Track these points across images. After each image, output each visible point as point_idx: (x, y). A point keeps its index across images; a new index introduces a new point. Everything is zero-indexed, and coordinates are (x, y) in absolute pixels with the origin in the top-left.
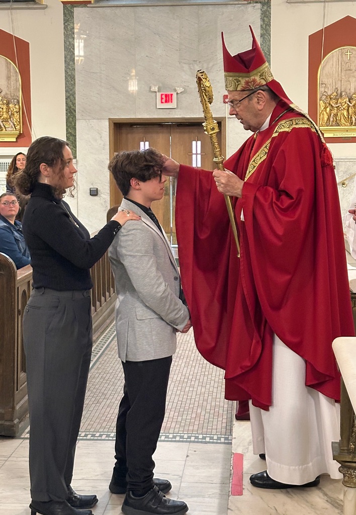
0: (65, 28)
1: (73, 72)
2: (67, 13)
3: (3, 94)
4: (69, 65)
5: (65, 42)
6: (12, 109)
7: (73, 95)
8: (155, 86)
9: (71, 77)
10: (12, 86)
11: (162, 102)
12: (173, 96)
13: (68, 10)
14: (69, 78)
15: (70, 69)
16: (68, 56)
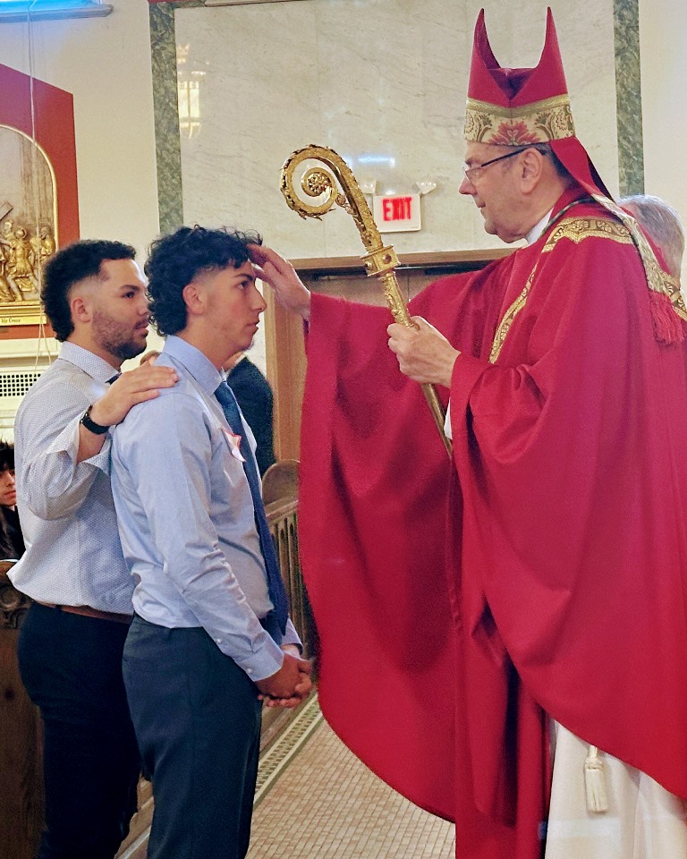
0: (156, 56)
1: (174, 155)
2: (159, 20)
3: (14, 214)
4: (165, 140)
5: (155, 90)
6: (36, 250)
7: (177, 211)
8: (370, 180)
9: (171, 169)
10: (36, 196)
11: (386, 219)
12: (412, 203)
13: (162, 14)
14: (166, 170)
15: (168, 150)
16: (165, 122)
